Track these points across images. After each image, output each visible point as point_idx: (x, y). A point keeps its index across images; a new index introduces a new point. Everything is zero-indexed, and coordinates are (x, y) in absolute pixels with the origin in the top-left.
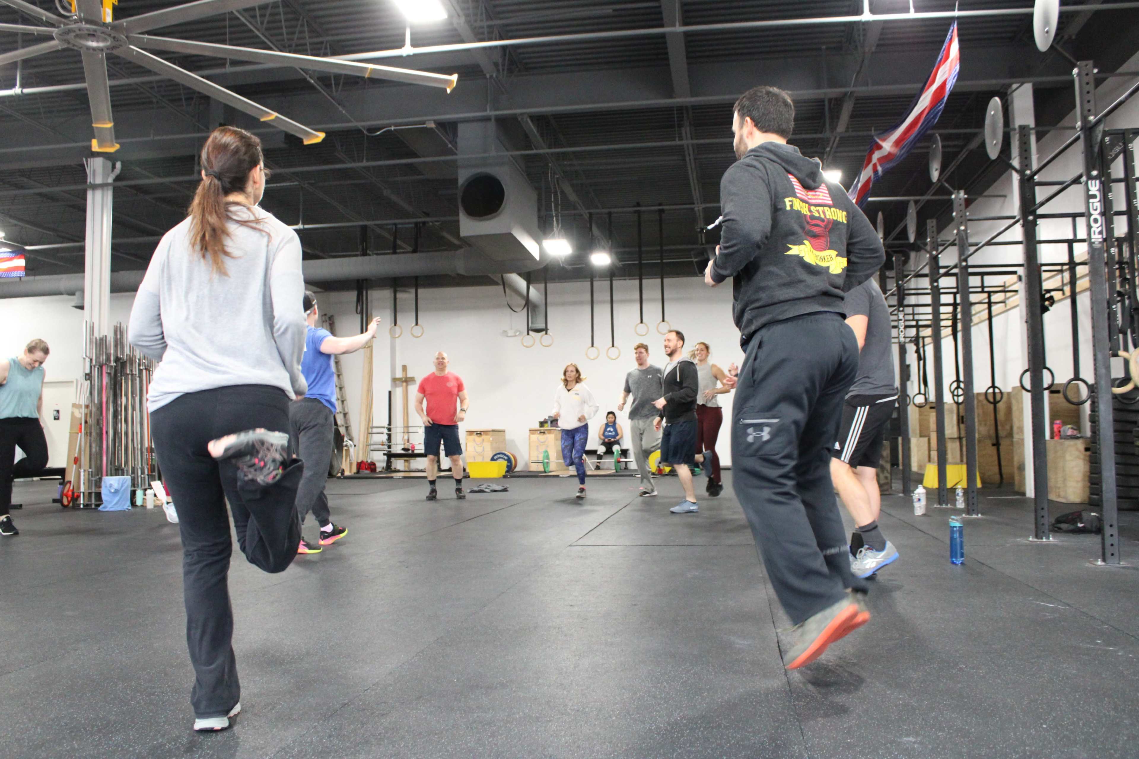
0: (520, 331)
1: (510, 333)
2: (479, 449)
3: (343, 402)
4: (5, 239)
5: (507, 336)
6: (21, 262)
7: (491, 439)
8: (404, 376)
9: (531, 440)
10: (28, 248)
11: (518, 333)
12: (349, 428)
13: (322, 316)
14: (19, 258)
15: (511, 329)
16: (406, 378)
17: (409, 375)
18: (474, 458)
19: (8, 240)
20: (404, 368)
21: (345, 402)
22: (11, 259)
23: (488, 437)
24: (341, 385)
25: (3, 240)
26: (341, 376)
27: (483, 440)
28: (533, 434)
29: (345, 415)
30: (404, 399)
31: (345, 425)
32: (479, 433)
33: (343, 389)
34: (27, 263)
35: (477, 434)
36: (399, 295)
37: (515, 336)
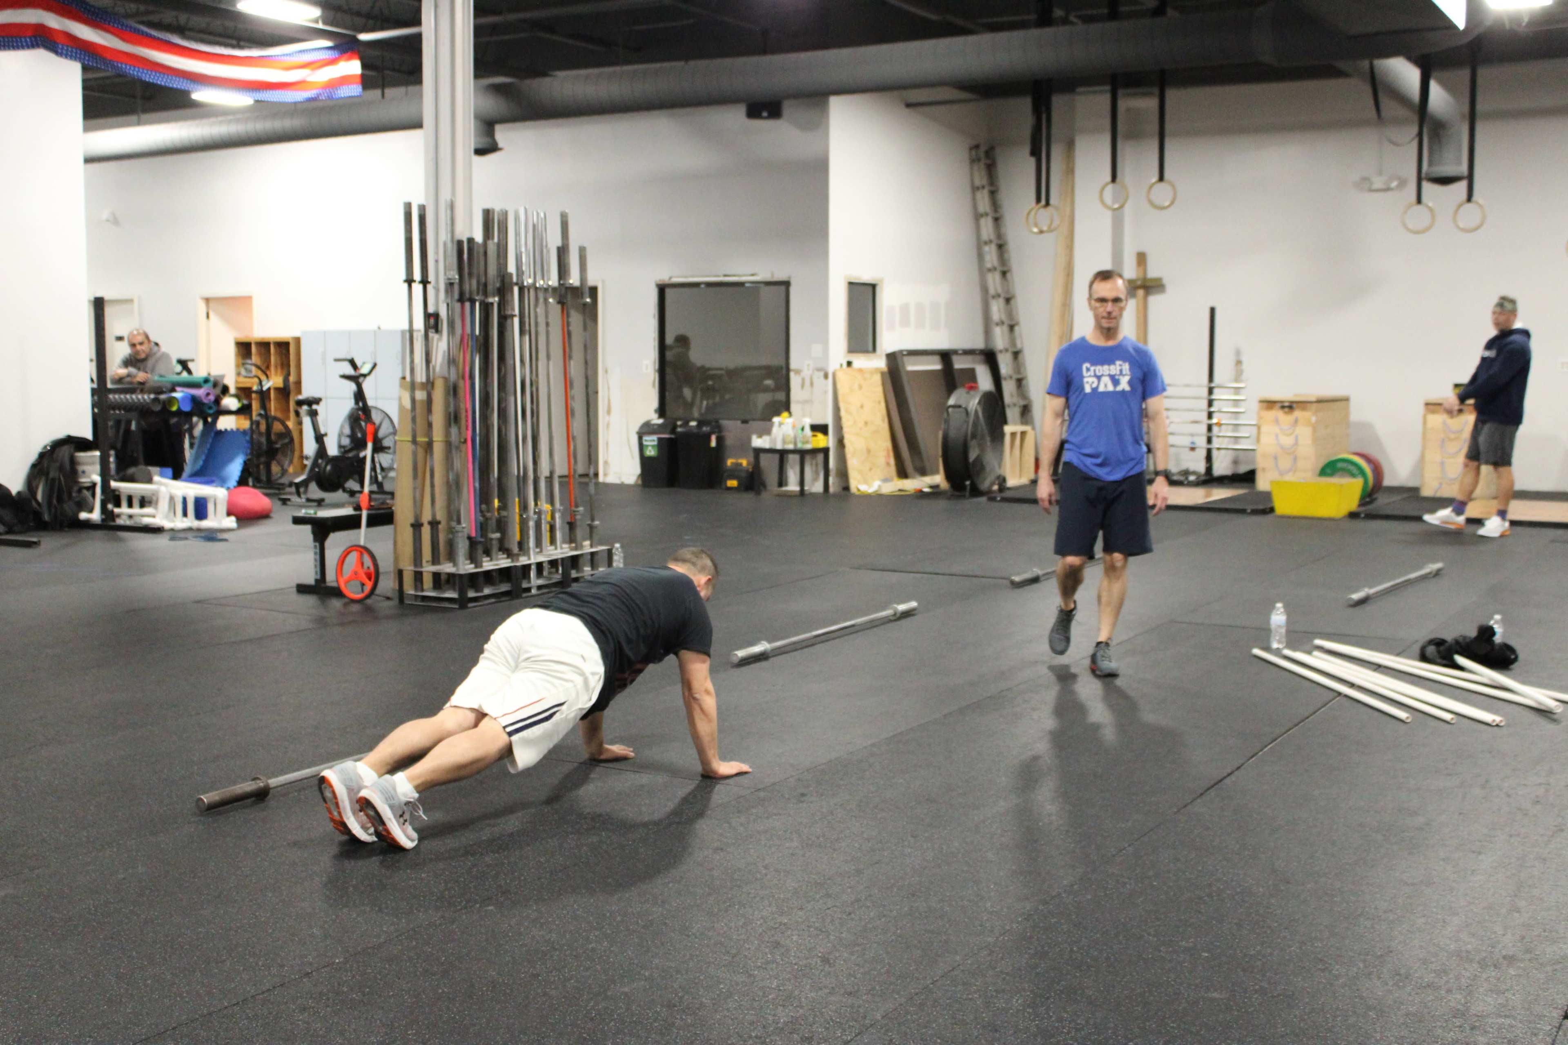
0: (1398, 178)
1: (1378, 183)
2: (1288, 441)
3: (1012, 328)
4: (325, 23)
5: (1371, 190)
6: (353, 67)
7: (1314, 419)
8: (1141, 276)
9: (1429, 425)
10: (364, 37)
11: (1394, 184)
12: (1024, 382)
13: (971, 149)
14: (349, 59)
15: (1380, 173)
16: (1145, 279)
17: (1152, 273)
18: (1276, 458)
19: (332, 24)
20: (1141, 258)
21: (1016, 328)
22: (332, 62)
23: (1307, 414)
24: (1008, 292)
25: (321, 26)
26: (1008, 275)
27: (1296, 421)
28: (1433, 412)
29: (1016, 354)
30: (1138, 325)
31: (1016, 376)
32: (1289, 407)
33: (1012, 302)
34: (364, 66)
35: (1283, 407)
36: (1123, 104)
37: (1388, 189)
